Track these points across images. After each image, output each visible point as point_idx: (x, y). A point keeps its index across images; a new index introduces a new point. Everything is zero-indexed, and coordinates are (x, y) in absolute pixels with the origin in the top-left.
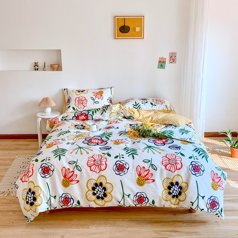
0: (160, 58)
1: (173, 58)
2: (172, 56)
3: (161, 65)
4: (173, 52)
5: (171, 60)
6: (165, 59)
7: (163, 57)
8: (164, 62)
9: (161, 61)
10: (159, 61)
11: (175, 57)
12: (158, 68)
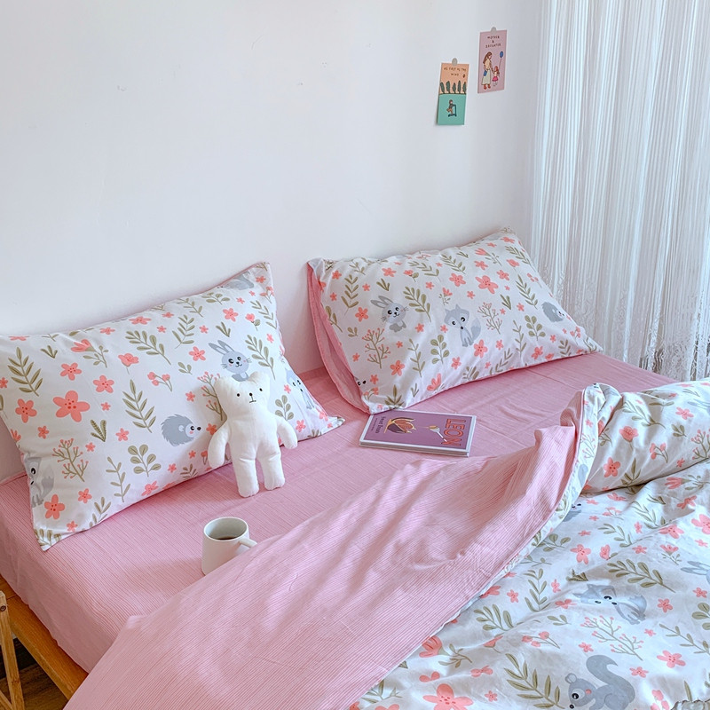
0: (445, 67)
1: (495, 60)
2: (490, 54)
3: (451, 106)
4: (494, 28)
5: (485, 75)
6: (465, 68)
7: (455, 60)
8: (459, 90)
9: (448, 83)
10: (441, 84)
11: (502, 54)
12: (438, 121)
